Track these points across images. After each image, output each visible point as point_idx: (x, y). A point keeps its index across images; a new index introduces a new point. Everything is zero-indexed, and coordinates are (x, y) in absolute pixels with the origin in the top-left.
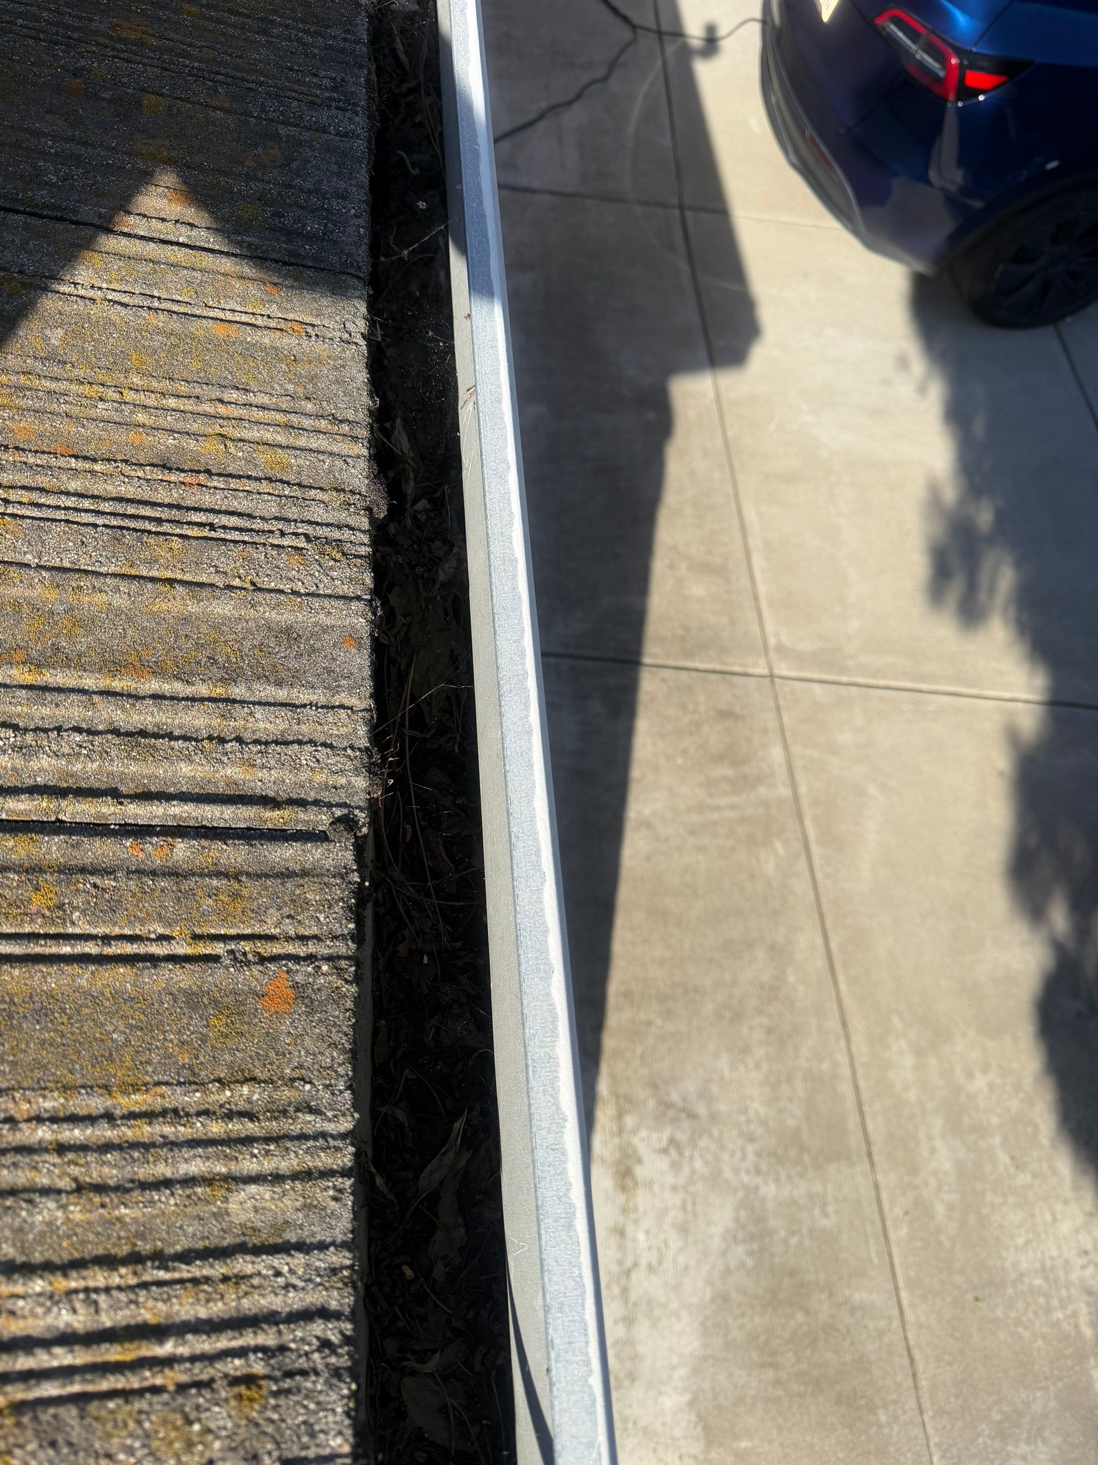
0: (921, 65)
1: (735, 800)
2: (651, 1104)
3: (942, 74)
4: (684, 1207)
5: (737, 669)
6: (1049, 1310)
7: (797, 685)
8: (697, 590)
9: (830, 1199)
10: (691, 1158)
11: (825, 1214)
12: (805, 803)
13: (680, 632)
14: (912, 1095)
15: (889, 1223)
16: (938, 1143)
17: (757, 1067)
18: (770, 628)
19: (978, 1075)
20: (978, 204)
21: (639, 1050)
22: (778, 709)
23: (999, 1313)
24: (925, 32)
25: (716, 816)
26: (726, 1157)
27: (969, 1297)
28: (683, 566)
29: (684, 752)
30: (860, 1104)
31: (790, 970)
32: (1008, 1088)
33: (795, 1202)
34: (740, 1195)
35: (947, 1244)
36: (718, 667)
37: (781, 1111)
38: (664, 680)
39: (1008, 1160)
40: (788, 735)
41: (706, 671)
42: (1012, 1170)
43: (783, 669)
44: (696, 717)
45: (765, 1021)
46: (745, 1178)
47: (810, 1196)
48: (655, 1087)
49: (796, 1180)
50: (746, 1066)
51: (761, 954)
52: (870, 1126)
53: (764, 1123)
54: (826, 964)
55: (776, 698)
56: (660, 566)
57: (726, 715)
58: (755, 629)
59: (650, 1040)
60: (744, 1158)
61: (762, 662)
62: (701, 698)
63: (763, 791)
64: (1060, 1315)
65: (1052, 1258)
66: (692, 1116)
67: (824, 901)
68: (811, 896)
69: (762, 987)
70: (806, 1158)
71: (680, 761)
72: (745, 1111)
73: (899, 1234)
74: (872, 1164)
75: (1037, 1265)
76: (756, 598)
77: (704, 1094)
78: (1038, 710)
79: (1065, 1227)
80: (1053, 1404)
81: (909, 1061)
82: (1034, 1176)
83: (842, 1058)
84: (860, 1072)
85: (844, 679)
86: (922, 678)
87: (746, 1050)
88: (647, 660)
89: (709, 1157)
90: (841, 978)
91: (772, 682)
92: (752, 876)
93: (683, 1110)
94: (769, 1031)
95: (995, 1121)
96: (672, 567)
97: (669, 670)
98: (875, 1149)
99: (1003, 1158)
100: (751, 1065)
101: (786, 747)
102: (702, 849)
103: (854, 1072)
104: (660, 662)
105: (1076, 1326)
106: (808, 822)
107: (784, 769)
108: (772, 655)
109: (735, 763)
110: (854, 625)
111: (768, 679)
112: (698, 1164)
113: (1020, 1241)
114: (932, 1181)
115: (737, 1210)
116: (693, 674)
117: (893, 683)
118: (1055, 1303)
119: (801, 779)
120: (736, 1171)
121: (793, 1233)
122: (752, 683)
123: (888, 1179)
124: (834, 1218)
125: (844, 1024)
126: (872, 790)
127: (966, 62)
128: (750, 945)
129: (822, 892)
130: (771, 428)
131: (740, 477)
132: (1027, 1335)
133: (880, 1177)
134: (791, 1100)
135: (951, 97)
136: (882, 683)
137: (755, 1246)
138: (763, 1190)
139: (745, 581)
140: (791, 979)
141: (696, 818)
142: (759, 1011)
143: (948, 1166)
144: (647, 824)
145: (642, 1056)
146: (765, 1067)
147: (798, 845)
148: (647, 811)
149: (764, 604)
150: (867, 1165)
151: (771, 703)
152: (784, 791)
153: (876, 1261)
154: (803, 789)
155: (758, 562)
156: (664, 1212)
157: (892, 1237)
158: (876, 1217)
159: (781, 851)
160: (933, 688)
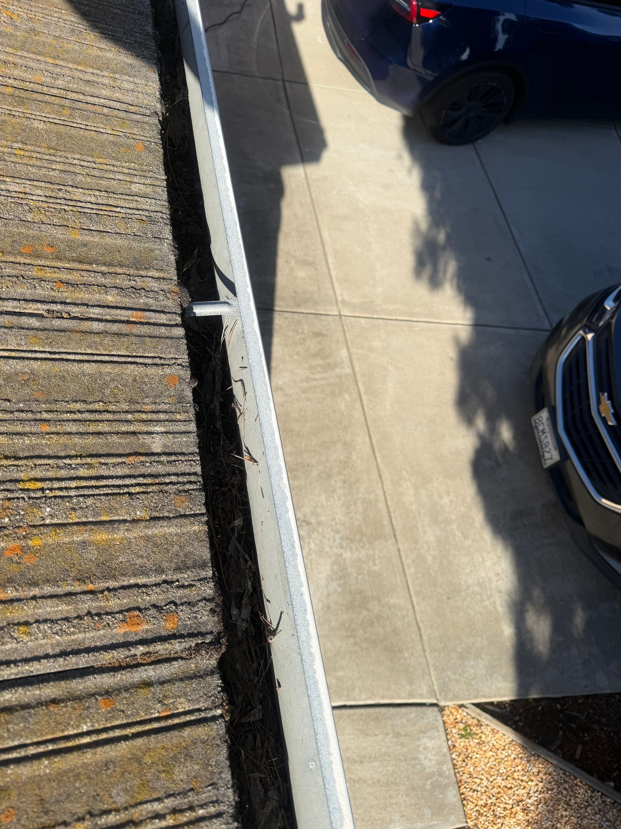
1: (324, 375)
5: (323, 312)
6: (482, 601)
7: (352, 319)
8: (301, 273)
9: (377, 557)
10: (309, 543)
11: (375, 565)
12: (358, 376)
13: (293, 294)
14: (414, 507)
15: (405, 567)
16: (427, 529)
17: (339, 499)
18: (338, 292)
19: (444, 496)
22: (344, 331)
23: (459, 604)
25: (315, 383)
26: (326, 541)
27: (445, 598)
28: (293, 261)
29: (298, 353)
30: (389, 513)
31: (353, 454)
32: (459, 502)
33: (360, 560)
34: (333, 558)
35: (433, 574)
36: (314, 312)
37: (351, 518)
38: (286, 318)
39: (461, 535)
40: (349, 343)
41: (307, 313)
42: (463, 539)
43: (345, 312)
44: (303, 336)
45: (342, 477)
46: (335, 550)
47: (367, 556)
49: (360, 549)
50: (334, 499)
51: (339, 447)
52: (394, 523)
53: (344, 524)
54: (371, 450)
55: (343, 326)
56: (281, 262)
57: (318, 334)
58: (331, 292)
60: (334, 541)
61: (335, 308)
62: (305, 327)
63: (338, 370)
64: (487, 603)
65: (483, 578)
66: (309, 524)
67: (369, 420)
68: (363, 419)
69: (340, 462)
70: (364, 539)
71: (296, 358)
72: (334, 519)
73: (410, 571)
74: (396, 540)
75: (476, 581)
76: (331, 278)
77: (313, 513)
78: (469, 329)
79: (488, 564)
80: (485, 642)
81: (412, 492)
82: (473, 541)
83: (380, 492)
84: (388, 499)
85: (375, 316)
86: (413, 315)
87: (334, 491)
88: (277, 308)
89: (318, 542)
90: (378, 455)
91: (341, 318)
92: (334, 411)
93: (304, 521)
94: (344, 482)
95: (454, 517)
96: (287, 262)
97: (289, 313)
98: (397, 533)
99: (458, 533)
100: (336, 498)
101: (348, 349)
102: (309, 399)
103: (386, 499)
104: (284, 309)
105: (495, 607)
106: (360, 385)
107: (348, 359)
108: (340, 305)
109: (324, 358)
110: (379, 290)
111: (338, 317)
112: (312, 546)
113: (467, 571)
114: (425, 546)
115: (332, 565)
116: (301, 315)
117: (399, 318)
118: (485, 597)
119: (356, 364)
120: (331, 547)
121: (360, 574)
122: (330, 319)
123: (404, 546)
124: (379, 566)
125: (380, 477)
126: (390, 368)
128: (334, 444)
129: (368, 417)
130: (335, 193)
131: (320, 218)
132: (472, 613)
133: (400, 545)
134: (356, 513)
136: (394, 318)
137: (342, 582)
138: (344, 555)
139: (325, 269)
140: (354, 457)
141: (305, 385)
142: (339, 473)
143: (432, 539)
146: (343, 498)
147: (356, 396)
148: (280, 382)
149: (334, 280)
150: (394, 541)
151: (340, 329)
152: (348, 371)
153: (400, 584)
154: (357, 369)
155: (331, 260)
157: (407, 573)
158: (399, 564)
159: (348, 399)
160: (418, 319)
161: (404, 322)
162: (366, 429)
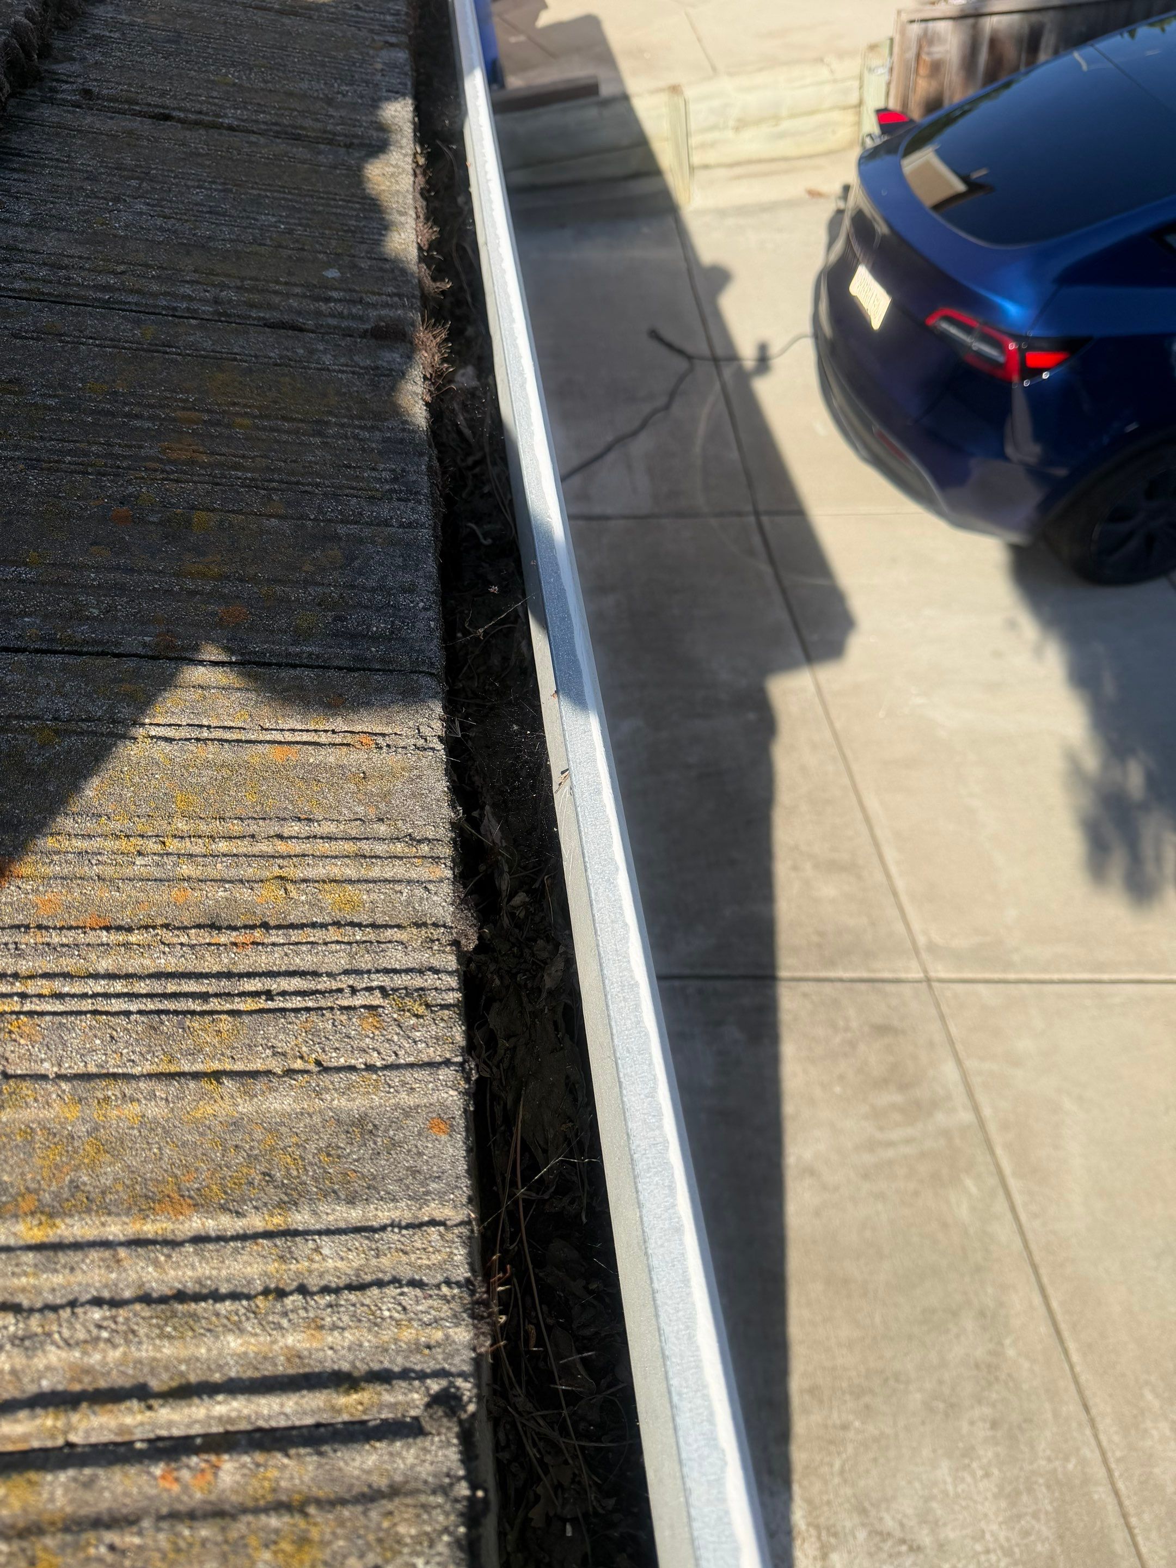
0: (979, 355)
1: (909, 1131)
2: (861, 1535)
3: (1001, 359)
5: (887, 975)
7: (960, 988)
8: (828, 889)
12: (992, 1128)
13: (815, 939)
17: (987, 1475)
18: (916, 926)
20: (1061, 472)
21: (837, 1465)
22: (942, 1017)
24: (977, 325)
25: (890, 1153)
28: (808, 866)
29: (841, 1078)
30: (1125, 1516)
31: (1007, 1342)
36: (865, 975)
37: (1026, 1533)
38: (805, 995)
40: (959, 1047)
41: (852, 981)
43: (940, 971)
44: (849, 1035)
45: (987, 1410)
48: (863, 1512)
50: (973, 1475)
51: (969, 1323)
53: (1008, 1553)
54: (1052, 1330)
55: (938, 1005)
56: (783, 870)
57: (882, 1030)
58: (899, 927)
59: (850, 1449)
61: (914, 964)
62: (851, 1012)
63: (940, 1118)
66: (916, 1549)
67: (1033, 1246)
68: (1018, 1244)
69: (977, 1366)
71: (838, 1089)
72: (980, 1536)
76: (895, 894)
77: (924, 1517)
83: (1090, 1453)
85: (1012, 976)
86: (1100, 967)
87: (969, 1452)
88: (783, 973)
90: (1072, 1346)
91: (930, 987)
92: (945, 1226)
93: (903, 1541)
94: (994, 1425)
96: (795, 868)
97: (810, 984)
100: (979, 1473)
101: (959, 1062)
102: (880, 1196)
103: (1109, 1471)
104: (798, 974)
106: (999, 1151)
107: (961, 1089)
108: (925, 956)
109: (903, 1087)
110: (1011, 914)
111: (924, 986)
116: (839, 985)
117: (1069, 976)
119: (983, 1099)
122: (906, 989)
125: (1086, 1407)
126: (1067, 1104)
127: (1024, 347)
128: (955, 1314)
129: (1030, 1236)
130: (882, 714)
131: (855, 766)
134: (1035, 1515)
135: (1016, 379)
136: (1056, 977)
139: (879, 876)
140: (1011, 1353)
141: (868, 1159)
142: (978, 1399)
144: (811, 1171)
145: (842, 1472)
146: (996, 1472)
147: (993, 1181)
148: (808, 1155)
149: (904, 899)
151: (933, 1012)
152: (966, 1117)
154: (987, 1112)
155: (890, 855)
159: (974, 1190)
160: (1114, 976)
161: (1084, 986)
162: (1029, 1270)
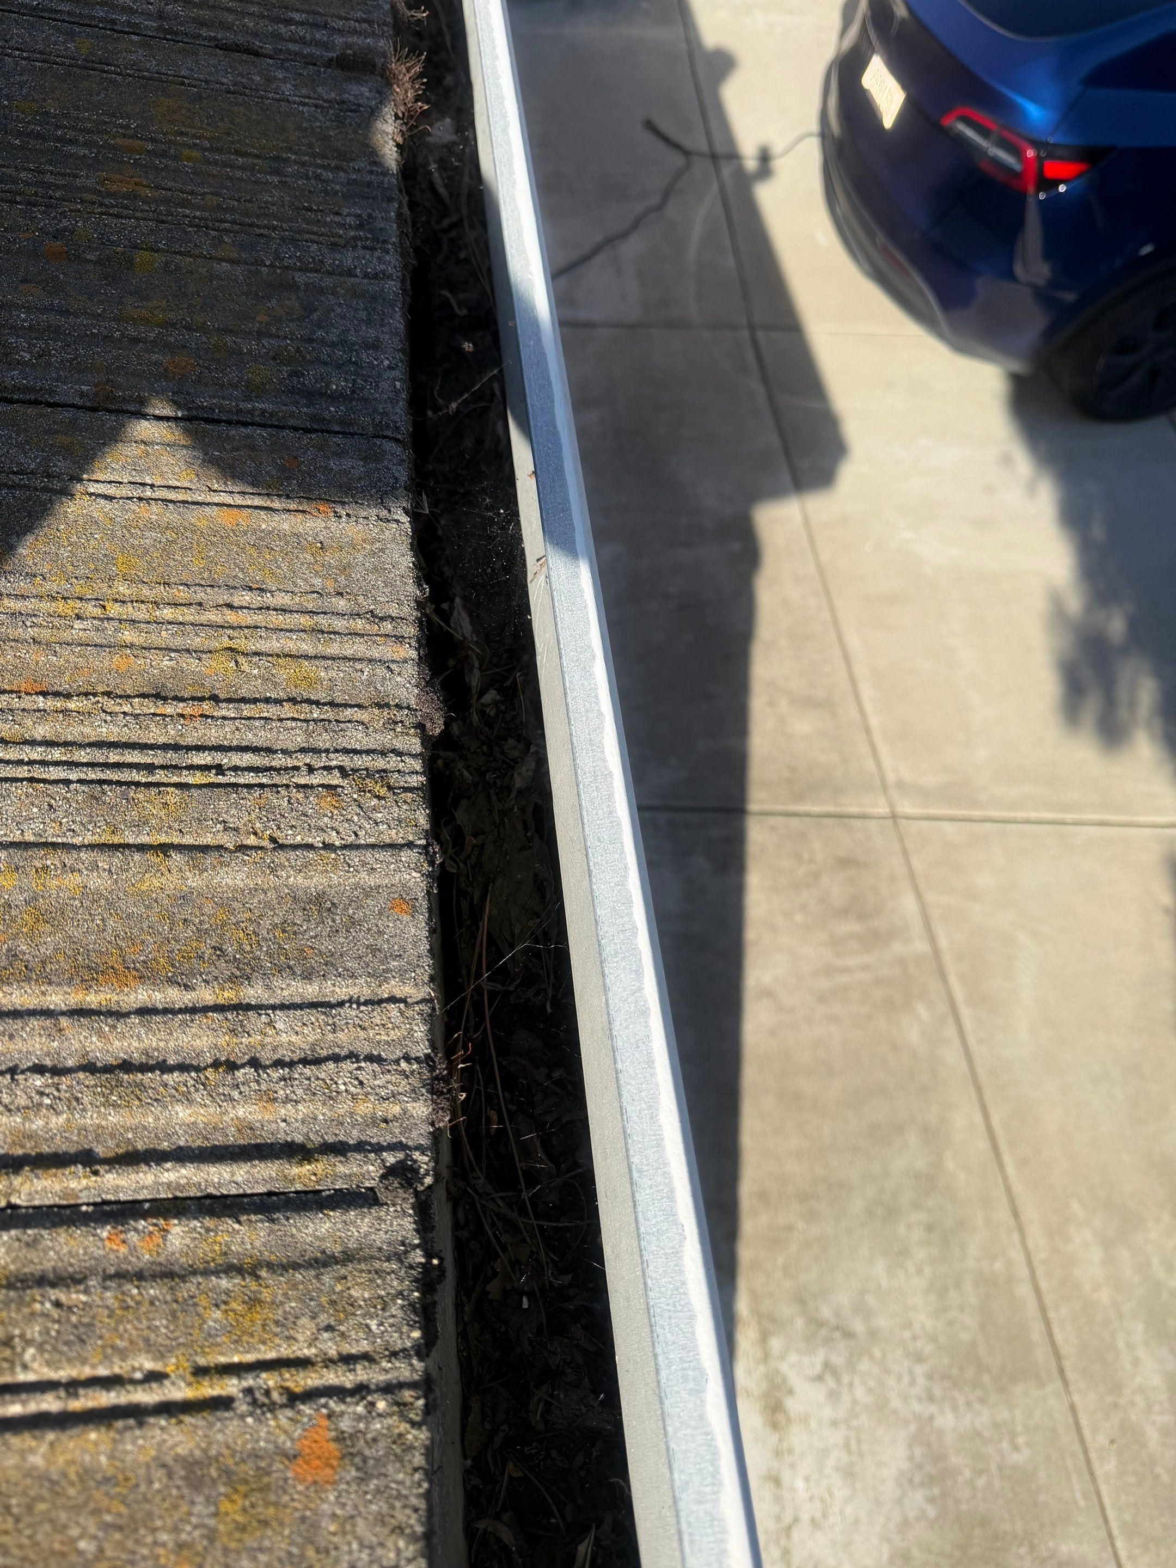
0: (995, 161)
1: (866, 959)
2: (799, 1323)
3: (1018, 167)
4: (847, 1446)
5: (854, 810)
7: (924, 824)
8: (802, 726)
9: (1019, 1429)
10: (851, 1385)
11: (1016, 1448)
12: (947, 958)
13: (786, 774)
14: (1104, 1296)
15: (1093, 1455)
16: (1141, 1353)
17: (919, 1272)
18: (887, 763)
20: (1069, 297)
21: (780, 1260)
22: (905, 853)
24: (996, 128)
25: (845, 979)
26: (891, 1381)
28: (784, 703)
29: (803, 908)
30: (1043, 1309)
31: (947, 1155)
33: (979, 1434)
34: (913, 1428)
35: (1166, 1478)
36: (833, 810)
37: (951, 1323)
40: (920, 881)
41: (820, 815)
43: (906, 807)
44: (813, 867)
45: (923, 1216)
46: (916, 1407)
47: (996, 1426)
48: (801, 1302)
49: (977, 1406)
50: (906, 1271)
51: (912, 1138)
52: (1059, 1337)
53: (933, 1339)
54: (989, 1146)
55: (901, 840)
56: (758, 705)
57: (846, 863)
58: (870, 764)
59: (793, 1248)
60: (912, 1383)
61: (882, 800)
62: (817, 846)
63: (897, 948)
66: (849, 1335)
68: (964, 1066)
69: (917, 1176)
70: (986, 1378)
71: (799, 918)
72: (909, 1325)
73: (1106, 1467)
74: (1066, 1383)
76: (868, 731)
77: (860, 1308)
81: (1096, 1254)
83: (1017, 1255)
84: (1040, 1271)
85: (977, 813)
86: (1063, 808)
87: (904, 1252)
88: (753, 806)
89: (872, 1383)
90: (1008, 1161)
91: (895, 823)
92: (895, 1047)
93: (837, 1328)
94: (930, 1228)
96: (771, 704)
97: (778, 817)
98: (1067, 1364)
100: (912, 1270)
101: (918, 895)
102: (834, 1019)
103: (1033, 1273)
104: (768, 808)
106: (953, 981)
107: (919, 920)
108: (893, 793)
109: (863, 917)
110: (982, 754)
111: (890, 821)
112: (860, 1392)
114: (1139, 1400)
115: (910, 1447)
116: (807, 820)
117: (1033, 815)
119: (939, 929)
120: (906, 1398)
121: (978, 1472)
122: (872, 825)
123: (1086, 1400)
124: (1026, 1452)
125: (1016, 1214)
126: (1022, 938)
127: (1043, 155)
128: (899, 1129)
130: (867, 546)
131: (838, 602)
133: (1076, 1398)
134: (961, 1309)
135: (1031, 190)
136: (1019, 815)
137: (936, 1491)
138: (939, 1422)
139: (854, 714)
140: (950, 1164)
141: (824, 983)
142: (916, 1206)
143: (1156, 1380)
144: (768, 993)
145: (785, 1267)
146: (927, 1270)
147: (943, 1007)
148: (767, 978)
149: (877, 737)
150: (1059, 1384)
151: (897, 847)
152: (921, 946)
153: (1082, 1503)
154: (943, 942)
155: (867, 692)
156: (824, 1453)
157: (1099, 1472)
158: (1077, 1447)
159: (925, 1016)
160: (1077, 818)
161: (1047, 826)
162: (973, 1089)
